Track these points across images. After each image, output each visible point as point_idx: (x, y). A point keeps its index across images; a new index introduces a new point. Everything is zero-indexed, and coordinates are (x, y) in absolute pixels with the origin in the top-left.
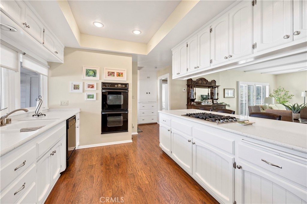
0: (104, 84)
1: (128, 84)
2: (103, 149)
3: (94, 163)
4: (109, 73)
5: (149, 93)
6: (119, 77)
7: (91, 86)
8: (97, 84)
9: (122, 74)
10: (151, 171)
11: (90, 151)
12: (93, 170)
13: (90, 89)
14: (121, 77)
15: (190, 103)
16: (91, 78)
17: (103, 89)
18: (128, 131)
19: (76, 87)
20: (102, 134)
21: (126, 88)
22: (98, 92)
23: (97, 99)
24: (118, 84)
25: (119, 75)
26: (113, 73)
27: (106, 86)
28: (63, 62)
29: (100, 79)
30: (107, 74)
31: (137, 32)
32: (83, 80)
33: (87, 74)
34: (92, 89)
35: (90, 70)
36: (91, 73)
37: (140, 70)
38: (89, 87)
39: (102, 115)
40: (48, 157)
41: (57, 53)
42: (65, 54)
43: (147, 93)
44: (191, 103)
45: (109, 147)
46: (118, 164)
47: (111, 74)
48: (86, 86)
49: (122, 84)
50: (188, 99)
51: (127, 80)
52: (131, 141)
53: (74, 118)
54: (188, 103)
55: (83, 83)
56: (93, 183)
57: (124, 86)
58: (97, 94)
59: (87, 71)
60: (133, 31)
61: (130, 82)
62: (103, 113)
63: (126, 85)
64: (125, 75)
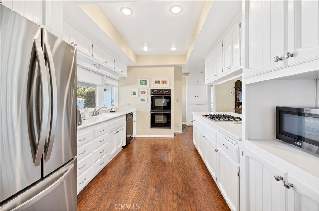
0: (152, 90)
1: (171, 89)
2: (151, 139)
3: (143, 146)
4: (156, 82)
5: (198, 96)
6: (163, 84)
7: (144, 92)
8: (148, 90)
9: (166, 81)
10: (177, 156)
11: (142, 140)
12: (141, 149)
13: (143, 94)
14: (165, 85)
15: (237, 106)
16: (144, 86)
17: (152, 94)
18: (170, 128)
19: (134, 93)
20: (151, 128)
21: (169, 93)
22: (148, 96)
23: (147, 102)
24: (162, 90)
25: (164, 82)
26: (159, 81)
27: (154, 92)
28: (126, 77)
29: (150, 87)
30: (155, 83)
31: (173, 49)
32: (139, 88)
33: (141, 84)
34: (144, 94)
35: (143, 81)
36: (144, 83)
37: (188, 75)
38: (142, 93)
39: (151, 114)
40: (115, 133)
41: (122, 72)
42: (128, 71)
43: (195, 97)
44: (239, 107)
45: (155, 139)
46: (157, 149)
47: (157, 82)
48: (140, 92)
49: (166, 90)
50: (236, 102)
51: (170, 86)
52: (173, 136)
53: (132, 114)
54: (236, 107)
55: (139, 90)
56: (139, 155)
57: (167, 91)
58: (147, 98)
59: (141, 82)
60: (170, 49)
61: (172, 88)
62: (152, 113)
63: (169, 90)
64: (168, 82)
